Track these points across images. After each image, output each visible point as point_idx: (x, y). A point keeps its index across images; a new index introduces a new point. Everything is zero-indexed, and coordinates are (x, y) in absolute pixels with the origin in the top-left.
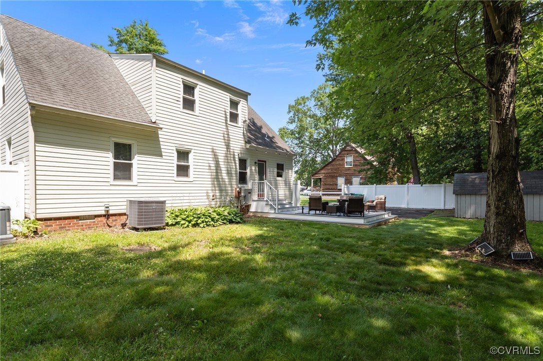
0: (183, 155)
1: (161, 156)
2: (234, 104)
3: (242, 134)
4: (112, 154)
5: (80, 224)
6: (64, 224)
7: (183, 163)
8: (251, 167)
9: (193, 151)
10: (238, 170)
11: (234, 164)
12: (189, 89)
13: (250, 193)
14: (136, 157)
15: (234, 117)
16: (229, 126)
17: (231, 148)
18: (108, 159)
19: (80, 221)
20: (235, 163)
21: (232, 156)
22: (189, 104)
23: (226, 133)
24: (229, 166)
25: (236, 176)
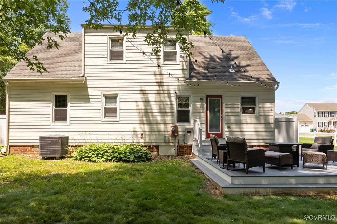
1: (89, 101)
3: (181, 71)
4: (52, 104)
5: (32, 151)
6: (24, 150)
7: (111, 106)
8: (194, 104)
9: (119, 95)
10: (176, 108)
11: (169, 103)
12: (116, 42)
13: (190, 132)
14: (69, 104)
15: (171, 56)
16: (162, 65)
17: (166, 87)
18: (49, 107)
19: (33, 149)
20: (171, 102)
21: (166, 95)
22: (116, 55)
23: (158, 73)
24: (162, 106)
25: (172, 115)
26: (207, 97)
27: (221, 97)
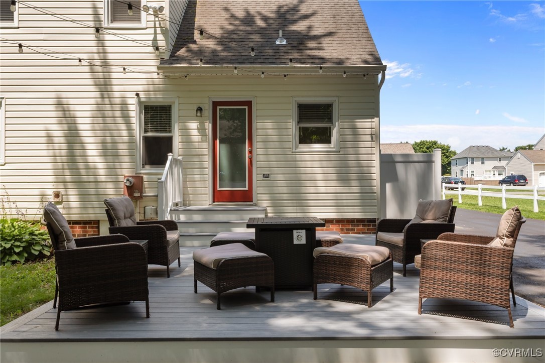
8: (184, 123)
26: (215, 104)
27: (249, 104)
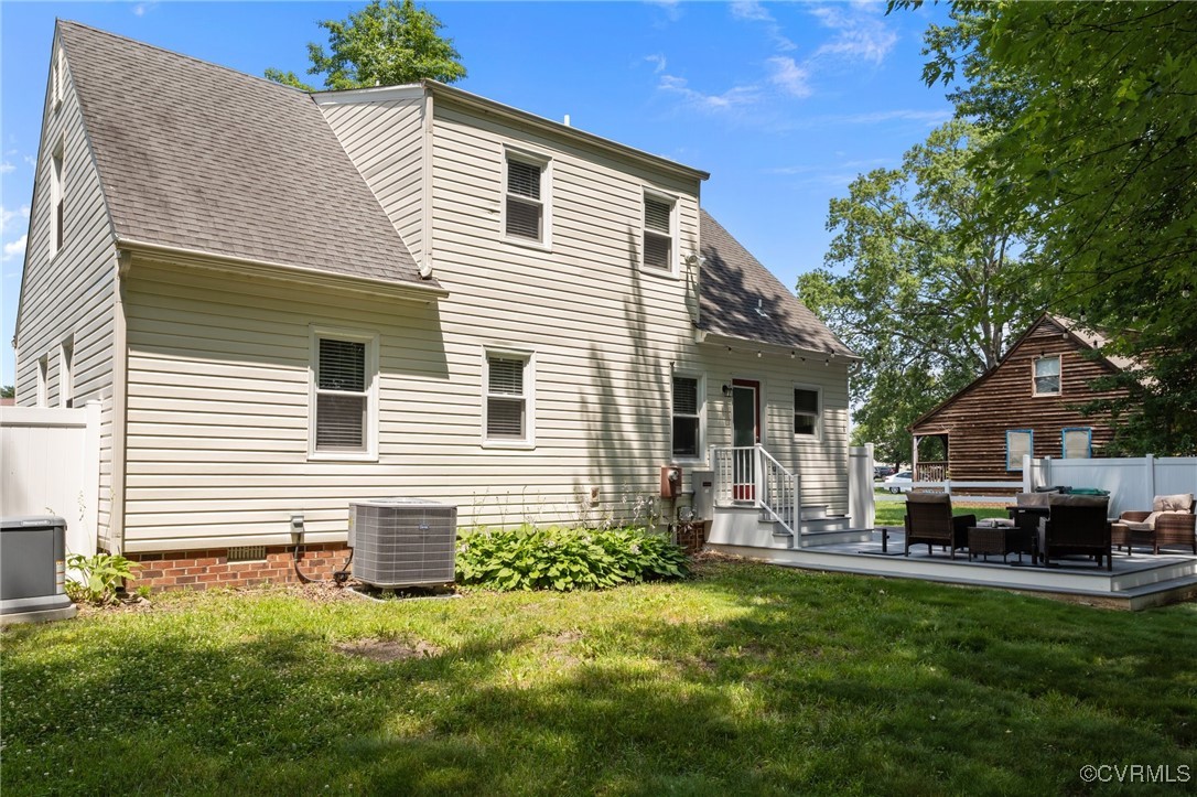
0: (506, 369)
1: (443, 373)
2: (658, 210)
3: (682, 300)
4: (312, 373)
5: (229, 571)
6: (191, 571)
7: (505, 395)
8: (711, 403)
9: (534, 357)
10: (671, 414)
11: (657, 395)
12: (524, 174)
13: (708, 484)
14: (376, 379)
15: (657, 249)
16: (642, 276)
17: (650, 344)
18: (301, 386)
19: (229, 564)
20: (662, 391)
21: (651, 369)
22: (524, 219)
23: (632, 298)
24: (642, 402)
25: (665, 433)
26: (736, 382)
27: (756, 384)
